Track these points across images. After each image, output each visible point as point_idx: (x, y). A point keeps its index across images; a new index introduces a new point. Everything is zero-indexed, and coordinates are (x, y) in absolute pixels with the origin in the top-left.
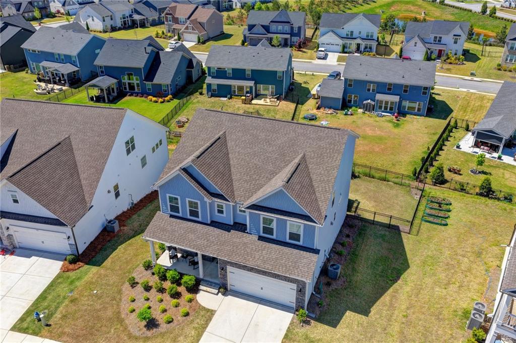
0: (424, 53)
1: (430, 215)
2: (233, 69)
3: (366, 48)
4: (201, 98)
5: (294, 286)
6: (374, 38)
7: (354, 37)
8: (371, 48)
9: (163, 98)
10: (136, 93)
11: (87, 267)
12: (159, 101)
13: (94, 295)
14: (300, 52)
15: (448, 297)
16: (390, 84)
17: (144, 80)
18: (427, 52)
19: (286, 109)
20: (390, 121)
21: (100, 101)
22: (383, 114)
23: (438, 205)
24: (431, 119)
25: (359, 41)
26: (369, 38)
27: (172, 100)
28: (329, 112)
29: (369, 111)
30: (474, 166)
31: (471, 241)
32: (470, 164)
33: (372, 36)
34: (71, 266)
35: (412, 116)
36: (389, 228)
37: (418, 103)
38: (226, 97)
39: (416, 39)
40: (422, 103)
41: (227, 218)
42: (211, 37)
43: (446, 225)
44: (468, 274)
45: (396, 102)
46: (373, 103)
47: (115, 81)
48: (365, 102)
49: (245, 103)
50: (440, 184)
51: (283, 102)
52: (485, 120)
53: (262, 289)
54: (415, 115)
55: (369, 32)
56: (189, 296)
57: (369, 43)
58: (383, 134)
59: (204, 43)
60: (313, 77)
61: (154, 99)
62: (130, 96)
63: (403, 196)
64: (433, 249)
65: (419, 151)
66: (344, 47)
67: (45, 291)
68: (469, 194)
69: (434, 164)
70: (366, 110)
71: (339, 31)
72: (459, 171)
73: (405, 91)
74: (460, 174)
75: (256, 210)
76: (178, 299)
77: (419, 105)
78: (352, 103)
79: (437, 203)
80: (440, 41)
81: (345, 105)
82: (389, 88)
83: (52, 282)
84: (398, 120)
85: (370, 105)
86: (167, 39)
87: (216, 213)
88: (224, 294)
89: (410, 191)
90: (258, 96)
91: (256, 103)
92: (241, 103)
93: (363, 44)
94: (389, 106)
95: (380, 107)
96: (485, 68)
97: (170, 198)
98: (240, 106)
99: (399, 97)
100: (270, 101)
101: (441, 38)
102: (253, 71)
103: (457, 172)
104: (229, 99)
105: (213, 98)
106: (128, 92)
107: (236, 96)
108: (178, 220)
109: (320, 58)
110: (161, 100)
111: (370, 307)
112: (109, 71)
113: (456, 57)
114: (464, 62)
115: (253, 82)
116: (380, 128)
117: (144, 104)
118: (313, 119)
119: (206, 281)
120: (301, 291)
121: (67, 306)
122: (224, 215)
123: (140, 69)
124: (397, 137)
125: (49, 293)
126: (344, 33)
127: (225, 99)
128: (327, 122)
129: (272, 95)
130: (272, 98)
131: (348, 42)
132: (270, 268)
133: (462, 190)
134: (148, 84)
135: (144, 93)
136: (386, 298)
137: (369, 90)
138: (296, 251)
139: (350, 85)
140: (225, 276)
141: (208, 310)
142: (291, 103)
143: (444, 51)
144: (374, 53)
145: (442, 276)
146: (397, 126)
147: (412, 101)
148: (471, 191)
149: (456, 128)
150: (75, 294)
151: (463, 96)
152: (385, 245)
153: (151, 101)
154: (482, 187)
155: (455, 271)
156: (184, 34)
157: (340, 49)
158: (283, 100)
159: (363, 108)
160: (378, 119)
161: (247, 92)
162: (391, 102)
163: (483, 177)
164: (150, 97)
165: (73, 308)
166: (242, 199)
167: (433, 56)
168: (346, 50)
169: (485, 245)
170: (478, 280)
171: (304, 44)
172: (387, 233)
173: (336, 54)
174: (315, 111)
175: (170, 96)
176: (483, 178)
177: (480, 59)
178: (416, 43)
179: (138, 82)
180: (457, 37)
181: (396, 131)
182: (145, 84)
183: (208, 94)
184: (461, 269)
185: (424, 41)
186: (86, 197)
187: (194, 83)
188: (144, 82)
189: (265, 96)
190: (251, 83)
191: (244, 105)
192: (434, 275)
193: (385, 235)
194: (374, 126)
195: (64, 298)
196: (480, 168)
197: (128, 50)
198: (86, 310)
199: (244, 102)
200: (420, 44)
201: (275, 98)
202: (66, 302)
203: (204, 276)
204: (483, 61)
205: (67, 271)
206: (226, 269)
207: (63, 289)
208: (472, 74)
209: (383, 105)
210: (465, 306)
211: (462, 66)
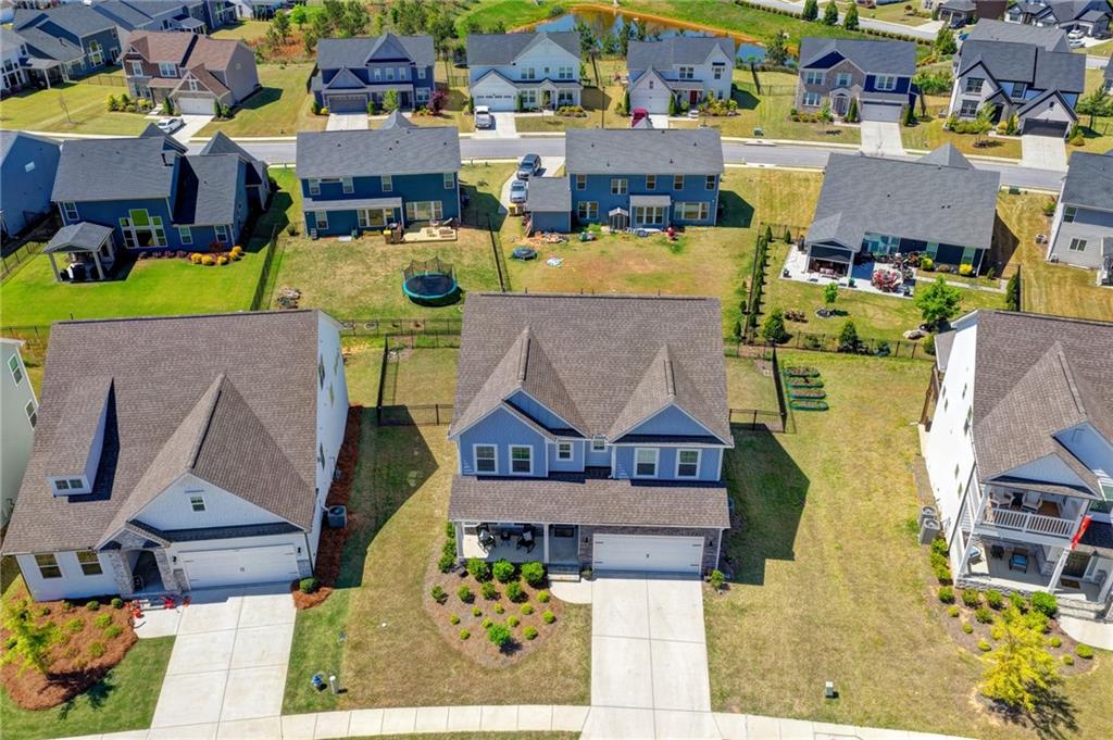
0: (669, 100)
1: (800, 398)
2: (355, 179)
3: (561, 97)
4: (297, 242)
5: (701, 540)
6: (574, 78)
7: (536, 78)
8: (570, 97)
9: (225, 254)
10: (157, 250)
11: (337, 593)
12: (219, 262)
13: (383, 631)
14: (439, 118)
15: (879, 510)
16: (651, 177)
17: (173, 223)
18: (673, 98)
19: (473, 244)
20: (663, 243)
21: (85, 278)
22: (647, 230)
23: (803, 379)
24: (725, 229)
25: (548, 86)
26: (566, 78)
27: (243, 255)
28: (553, 240)
29: (621, 228)
30: (822, 304)
31: (868, 427)
32: (813, 302)
33: (570, 75)
34: (313, 597)
35: (694, 228)
36: (753, 429)
37: (701, 204)
38: (350, 234)
39: (652, 76)
40: (708, 204)
41: (576, 463)
42: (239, 98)
43: (827, 409)
44: (887, 473)
45: (666, 208)
46: (625, 213)
47: (108, 231)
48: (611, 213)
49: (393, 243)
50: (781, 343)
51: (461, 230)
52: (817, 224)
53: (648, 556)
54: (699, 226)
55: (563, 69)
56: (542, 593)
57: (566, 88)
58: (659, 268)
59: (230, 116)
60: (488, 169)
61: (206, 258)
62: (145, 257)
63: (746, 375)
64: (826, 449)
65: (729, 292)
66: (522, 100)
67: (295, 646)
68: (827, 351)
69: (761, 310)
70: (616, 228)
71: (508, 69)
72: (802, 316)
73: (678, 186)
74: (805, 322)
75: (632, 441)
76: (525, 602)
77: (703, 208)
78: (588, 217)
79: (800, 376)
80: (690, 76)
81: (576, 223)
82: (650, 185)
83: (296, 629)
84: (674, 239)
85: (622, 218)
86: (140, 112)
87: (558, 458)
88: (590, 578)
89: (753, 365)
90: (410, 224)
91: (412, 239)
92: (384, 242)
93: (556, 90)
94: (654, 215)
95: (640, 219)
96: (773, 119)
97: (478, 449)
98: (385, 249)
99: (668, 197)
100: (441, 233)
101: (691, 69)
102: (395, 178)
103: (800, 319)
104: (356, 237)
105: (321, 239)
106: (139, 251)
107: (369, 229)
108: (495, 482)
109: (482, 128)
110: (221, 259)
111: (791, 547)
112: (89, 212)
113: (722, 103)
114: (738, 111)
115: (400, 199)
116: (651, 257)
117: (186, 272)
118: (531, 258)
119: (556, 565)
120: (710, 545)
121: (351, 656)
122: (572, 459)
123: (164, 199)
124: (683, 270)
125: (306, 646)
126: (517, 73)
127: (349, 238)
128: (558, 261)
129: (440, 220)
130: (441, 225)
131: (528, 89)
132: (667, 521)
133: (816, 347)
134: (184, 230)
135: (175, 248)
136: (803, 530)
137: (615, 191)
138: (692, 490)
139: (581, 186)
140: (589, 551)
141: (580, 606)
142: (478, 231)
143: (701, 92)
144: (579, 107)
145: (857, 483)
146: (677, 250)
147: (691, 201)
148: (829, 347)
149: (771, 241)
150: (352, 636)
151: (758, 178)
152: (761, 457)
153: (200, 263)
154: (843, 338)
155: (869, 474)
156: (180, 99)
157: (514, 104)
158: (461, 226)
159: (611, 224)
160: (641, 241)
161: (390, 221)
162: (658, 209)
163: (840, 322)
164: (196, 256)
165: (364, 658)
166: (601, 429)
167: (685, 104)
168: (526, 105)
169: (890, 428)
170: (903, 479)
171: (440, 101)
172: (754, 438)
173: (509, 114)
174: (526, 242)
175: (236, 249)
176: (844, 324)
177: (759, 101)
178: (651, 83)
179: (161, 227)
180: (718, 67)
181: (678, 258)
182: (177, 229)
183: (309, 234)
184: (875, 470)
185: (666, 80)
186: (303, 477)
187: (266, 212)
188: (175, 226)
189: (425, 223)
190: (396, 202)
191: (391, 247)
192: (846, 485)
193: (752, 442)
194: (639, 256)
195: (337, 646)
196: (831, 307)
197: (122, 161)
198: (388, 655)
199: (391, 241)
200: (658, 84)
201: (447, 225)
202: (346, 652)
203: (550, 559)
204: (766, 102)
205: (310, 606)
206: (592, 540)
207: (323, 635)
208: (758, 134)
209: (645, 215)
210: (906, 516)
211: (735, 118)
